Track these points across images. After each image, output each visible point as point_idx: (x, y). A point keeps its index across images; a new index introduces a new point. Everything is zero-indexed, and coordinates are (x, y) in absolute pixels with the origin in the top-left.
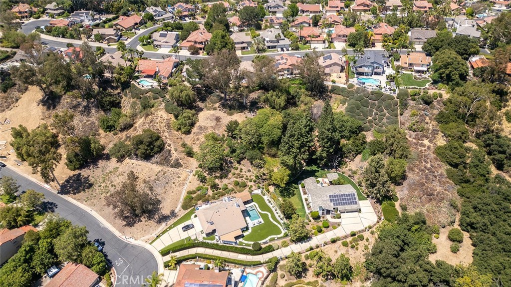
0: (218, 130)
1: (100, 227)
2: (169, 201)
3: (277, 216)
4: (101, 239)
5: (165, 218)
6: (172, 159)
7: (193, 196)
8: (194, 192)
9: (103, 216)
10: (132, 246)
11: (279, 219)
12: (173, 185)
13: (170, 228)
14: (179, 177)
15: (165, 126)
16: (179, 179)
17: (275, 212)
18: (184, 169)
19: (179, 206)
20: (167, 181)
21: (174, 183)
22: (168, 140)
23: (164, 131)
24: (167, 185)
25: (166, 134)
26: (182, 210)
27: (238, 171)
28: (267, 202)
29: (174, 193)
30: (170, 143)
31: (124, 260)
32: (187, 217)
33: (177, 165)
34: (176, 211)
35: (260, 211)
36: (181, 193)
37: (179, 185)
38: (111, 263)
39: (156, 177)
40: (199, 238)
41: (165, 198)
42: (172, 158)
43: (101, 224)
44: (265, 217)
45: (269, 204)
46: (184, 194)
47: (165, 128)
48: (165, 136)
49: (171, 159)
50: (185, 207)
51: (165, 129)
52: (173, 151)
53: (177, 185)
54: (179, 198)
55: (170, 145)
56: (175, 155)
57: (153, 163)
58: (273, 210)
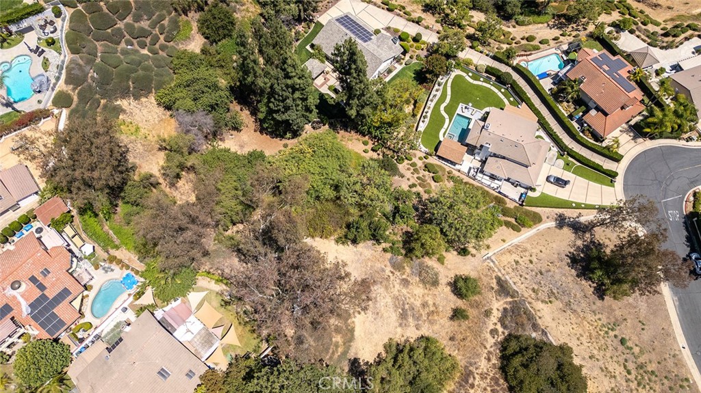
0: (383, 270)
1: (680, 299)
2: (554, 245)
3: (439, 94)
5: (578, 228)
6: (506, 303)
7: (513, 220)
8: (508, 224)
9: (667, 317)
11: (441, 87)
12: (534, 259)
13: (578, 206)
14: (517, 262)
15: (472, 386)
16: (518, 258)
17: (435, 100)
18: (496, 270)
19: (542, 226)
20: (539, 276)
21: (531, 262)
22: (488, 346)
23: (483, 377)
24: (543, 270)
25: (483, 365)
26: (544, 218)
27: (419, 189)
28: (427, 120)
29: (540, 248)
30: (488, 336)
31: (667, 213)
32: (546, 201)
33: (503, 288)
34: (552, 224)
35: (447, 121)
36: (529, 239)
37: (525, 250)
38: (685, 223)
39: (553, 299)
40: (554, 155)
41: (556, 256)
42: (505, 306)
43: (677, 303)
44: (450, 110)
45: (429, 115)
46: (527, 233)
47: (476, 383)
48: (489, 360)
49: (508, 307)
50: (537, 219)
51: (477, 377)
52: (496, 315)
53: (527, 254)
54: (536, 235)
55: (494, 332)
56: (498, 305)
57: (544, 333)
58: (432, 106)
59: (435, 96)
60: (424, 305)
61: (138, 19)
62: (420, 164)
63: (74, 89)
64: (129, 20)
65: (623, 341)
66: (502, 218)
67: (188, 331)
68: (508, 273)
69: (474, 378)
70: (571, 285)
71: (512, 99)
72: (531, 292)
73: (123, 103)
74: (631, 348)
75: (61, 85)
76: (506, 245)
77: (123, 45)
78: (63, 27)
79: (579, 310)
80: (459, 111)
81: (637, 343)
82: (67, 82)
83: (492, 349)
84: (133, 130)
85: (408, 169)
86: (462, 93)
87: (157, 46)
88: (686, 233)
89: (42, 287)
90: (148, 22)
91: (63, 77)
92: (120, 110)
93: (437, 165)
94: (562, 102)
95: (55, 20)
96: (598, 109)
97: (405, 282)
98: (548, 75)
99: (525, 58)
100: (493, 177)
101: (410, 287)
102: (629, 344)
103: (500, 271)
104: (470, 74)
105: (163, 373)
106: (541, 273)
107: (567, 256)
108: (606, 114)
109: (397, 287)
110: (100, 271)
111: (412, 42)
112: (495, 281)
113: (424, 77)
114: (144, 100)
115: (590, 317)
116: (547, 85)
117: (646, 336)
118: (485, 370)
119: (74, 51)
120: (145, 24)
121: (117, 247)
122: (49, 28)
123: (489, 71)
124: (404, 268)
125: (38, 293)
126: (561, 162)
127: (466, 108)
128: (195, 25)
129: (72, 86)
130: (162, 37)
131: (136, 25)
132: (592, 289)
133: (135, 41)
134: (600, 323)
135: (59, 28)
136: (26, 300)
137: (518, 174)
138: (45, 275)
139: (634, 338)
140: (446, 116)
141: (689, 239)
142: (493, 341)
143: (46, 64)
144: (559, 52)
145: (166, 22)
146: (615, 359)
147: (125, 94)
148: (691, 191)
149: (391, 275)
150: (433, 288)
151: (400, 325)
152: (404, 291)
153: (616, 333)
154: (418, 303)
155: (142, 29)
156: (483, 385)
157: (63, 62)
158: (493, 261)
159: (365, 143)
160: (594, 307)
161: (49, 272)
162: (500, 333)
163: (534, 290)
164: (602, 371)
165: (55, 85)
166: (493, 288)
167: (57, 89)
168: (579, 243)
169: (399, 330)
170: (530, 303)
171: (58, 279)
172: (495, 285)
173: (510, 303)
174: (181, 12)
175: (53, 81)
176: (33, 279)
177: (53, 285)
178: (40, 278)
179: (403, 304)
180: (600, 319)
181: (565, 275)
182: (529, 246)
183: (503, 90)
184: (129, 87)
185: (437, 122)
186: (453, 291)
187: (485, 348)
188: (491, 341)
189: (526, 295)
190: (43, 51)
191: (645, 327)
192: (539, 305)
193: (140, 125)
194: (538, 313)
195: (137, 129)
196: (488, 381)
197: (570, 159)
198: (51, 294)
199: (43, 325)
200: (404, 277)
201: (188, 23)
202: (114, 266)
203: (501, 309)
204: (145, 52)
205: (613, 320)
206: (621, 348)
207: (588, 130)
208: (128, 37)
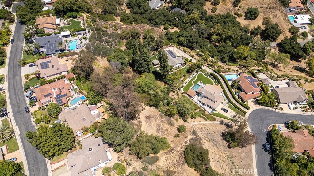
0: (156, 115)
1: (258, 156)
2: (217, 128)
3: (193, 77)
4: (263, 149)
5: (227, 126)
7: (206, 117)
8: (203, 118)
9: (252, 160)
10: (253, 130)
11: (194, 76)
12: (208, 129)
13: (230, 119)
14: (202, 128)
15: (173, 153)
16: (202, 127)
17: (191, 78)
18: (194, 128)
19: (215, 122)
21: (207, 129)
22: (182, 145)
23: (177, 152)
24: (210, 133)
25: (179, 149)
26: (217, 120)
28: (187, 84)
29: (212, 127)
30: (184, 143)
31: (261, 129)
32: (219, 115)
33: (194, 133)
34: (219, 122)
37: (206, 126)
38: (267, 133)
39: (211, 141)
40: (226, 103)
41: (217, 131)
43: (257, 157)
44: (195, 83)
45: (188, 82)
46: (208, 122)
48: (181, 148)
49: (194, 138)
50: (215, 120)
51: (175, 151)
52: (188, 138)
54: (212, 123)
55: (186, 142)
56: (190, 136)
58: (190, 80)
59: (191, 77)
60: (167, 130)
61: (109, 38)
62: (180, 94)
63: (86, 50)
64: (107, 38)
65: (233, 163)
66: (202, 116)
67: (94, 112)
68: (198, 130)
69: (174, 151)
70: (219, 141)
71: (216, 84)
72: (203, 137)
73: (98, 57)
74: (235, 166)
75: (84, 48)
76: (200, 123)
77: (103, 43)
78: (89, 35)
79: (219, 148)
80: (198, 83)
81: (238, 165)
82: (85, 48)
83: (183, 146)
84: (98, 65)
85: (176, 95)
86: (200, 78)
87: (112, 46)
88: (267, 137)
89: (61, 91)
90: (112, 40)
91: (85, 46)
92: (96, 59)
93: (186, 96)
94: (234, 88)
95: (88, 33)
96: (244, 92)
97: (162, 121)
98: (232, 80)
99: (225, 73)
100: (203, 104)
101: (164, 123)
102: (235, 164)
103: (195, 129)
104: (205, 74)
105: (84, 119)
106: (209, 133)
107: (221, 133)
108: (246, 94)
109: (159, 122)
110: (76, 94)
111: (189, 62)
112: (192, 130)
113: (189, 71)
114: (103, 58)
115: (223, 151)
116: (230, 83)
117: (242, 164)
118: (179, 151)
119: (90, 41)
120: (111, 40)
121: (83, 90)
122: (86, 35)
123: (211, 74)
124: (163, 117)
125: (59, 93)
126: (228, 105)
127: (200, 83)
128: (124, 43)
129: (86, 49)
130: (114, 44)
131: (108, 39)
132: (227, 145)
133: (106, 43)
134: (226, 155)
135: (88, 35)
136: (56, 93)
137: (211, 104)
138: (63, 89)
139: (237, 163)
140: (193, 84)
141: (267, 139)
142: (185, 144)
143: (81, 43)
144: (237, 74)
145: (117, 41)
146: (227, 166)
147: (99, 55)
148: (272, 125)
149: (158, 118)
150: (171, 127)
151: (157, 132)
152: (161, 123)
153: (231, 159)
154: (165, 129)
155: (110, 41)
156: (176, 154)
157: (86, 43)
158: (194, 126)
159: (165, 85)
160: (226, 150)
161: (64, 88)
162: (188, 143)
163: (205, 137)
164: (221, 166)
165: (82, 48)
166: (191, 132)
167: (82, 49)
168: (227, 130)
169: (156, 133)
170: (202, 140)
171: (65, 91)
172: (192, 131)
173: (195, 137)
174: (122, 39)
175: (82, 47)
176: (59, 89)
177: (64, 92)
178: (61, 89)
179: (160, 127)
180: (226, 154)
181: (218, 137)
182: (208, 125)
183: (214, 80)
184: (101, 53)
185: (190, 84)
186: (178, 130)
187: (181, 145)
188: (184, 144)
189: (201, 137)
190: (82, 40)
191: (243, 161)
192: (205, 141)
193: (100, 64)
194: (204, 143)
195: (99, 65)
196: (179, 153)
197: (231, 105)
198: (62, 94)
199: (57, 101)
200: (162, 120)
201: (123, 42)
202: (80, 94)
203: (191, 138)
204: (108, 46)
205: (231, 155)
206: (231, 164)
207: (240, 98)
208: (105, 42)
